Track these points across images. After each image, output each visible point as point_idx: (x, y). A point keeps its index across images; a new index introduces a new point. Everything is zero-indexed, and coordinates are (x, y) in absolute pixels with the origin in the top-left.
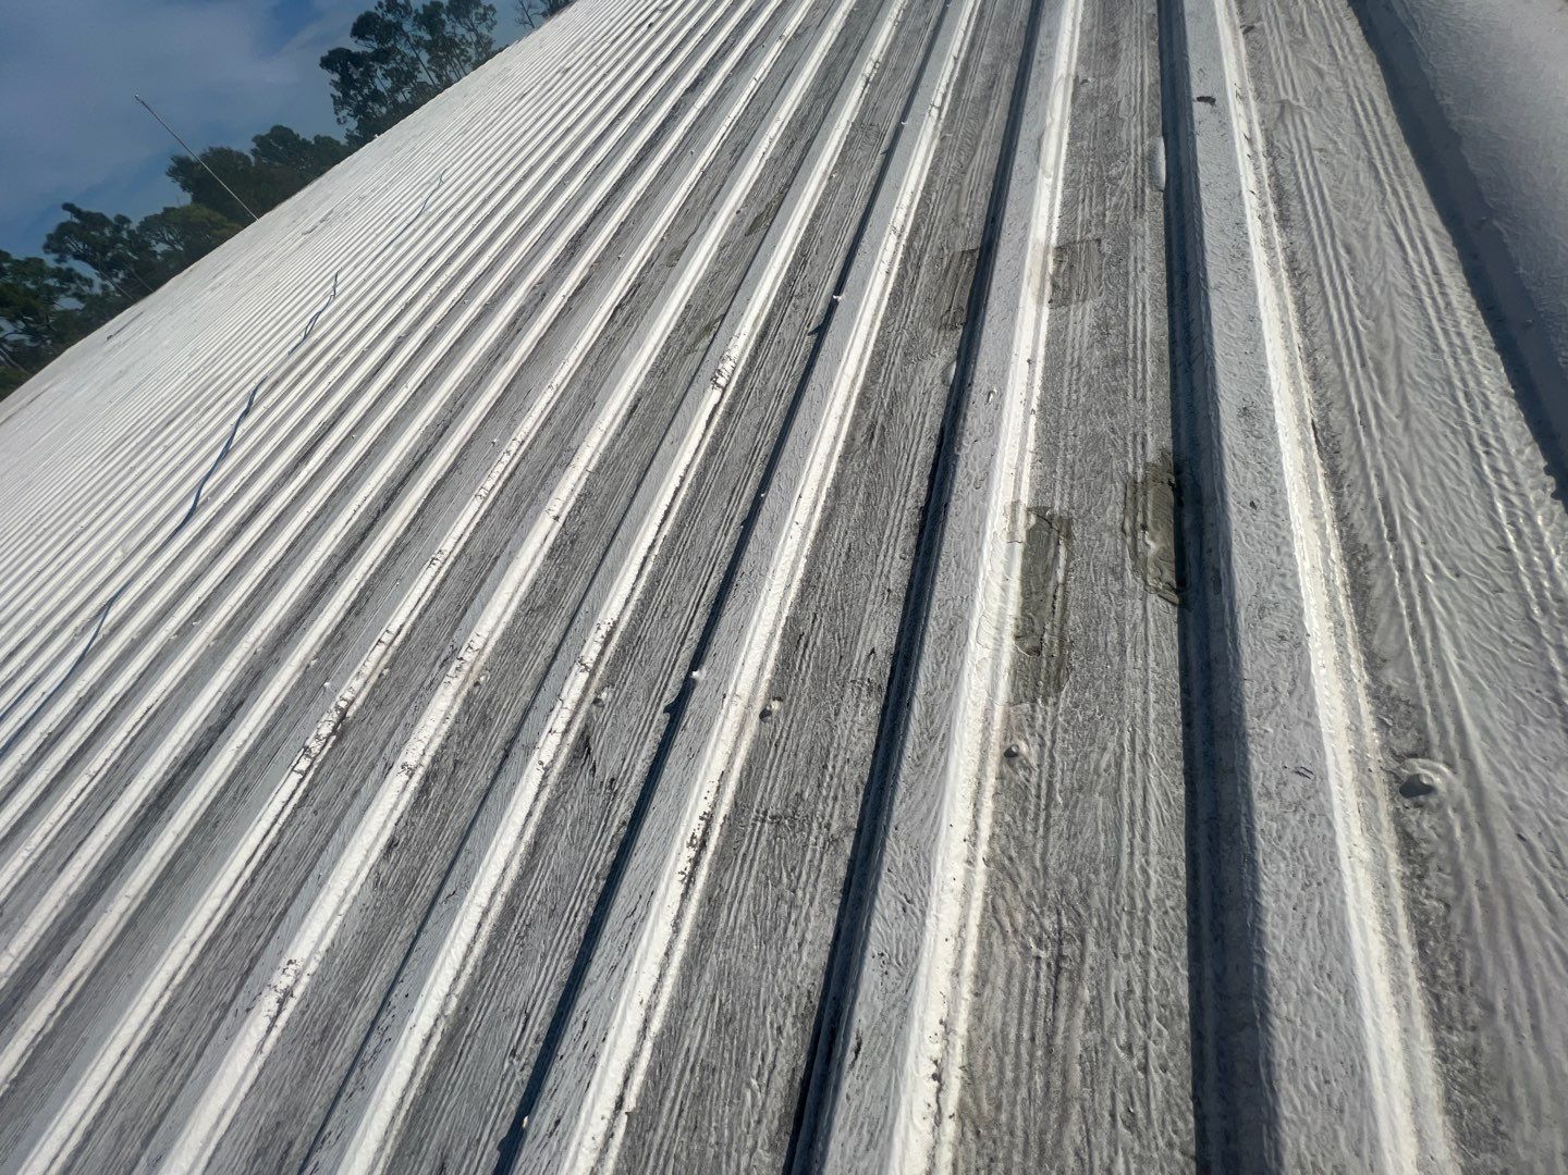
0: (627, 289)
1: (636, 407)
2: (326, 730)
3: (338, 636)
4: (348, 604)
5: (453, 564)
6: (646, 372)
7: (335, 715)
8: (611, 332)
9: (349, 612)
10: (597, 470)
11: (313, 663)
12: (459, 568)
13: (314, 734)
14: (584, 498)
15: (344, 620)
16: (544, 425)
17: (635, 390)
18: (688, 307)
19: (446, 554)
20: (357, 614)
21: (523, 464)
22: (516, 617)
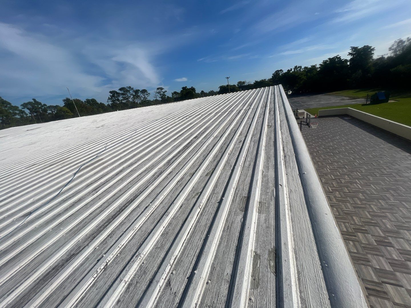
0: (181, 178)
1: (182, 206)
2: (102, 267)
3: (105, 242)
4: (108, 234)
5: (138, 231)
6: (184, 199)
7: (105, 264)
8: (177, 186)
9: (108, 236)
10: (173, 218)
11: (98, 248)
12: (139, 233)
13: (100, 268)
14: (170, 224)
15: (107, 238)
16: (161, 203)
17: (182, 202)
18: (193, 187)
19: (136, 228)
20: (111, 237)
21: (156, 211)
22: (153, 249)
